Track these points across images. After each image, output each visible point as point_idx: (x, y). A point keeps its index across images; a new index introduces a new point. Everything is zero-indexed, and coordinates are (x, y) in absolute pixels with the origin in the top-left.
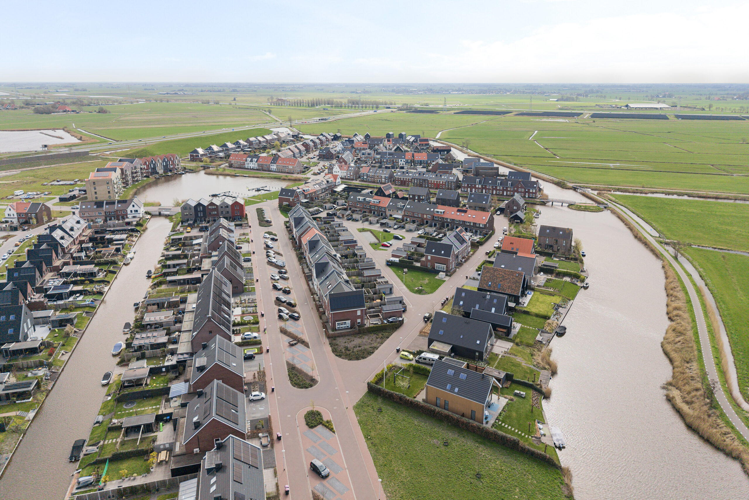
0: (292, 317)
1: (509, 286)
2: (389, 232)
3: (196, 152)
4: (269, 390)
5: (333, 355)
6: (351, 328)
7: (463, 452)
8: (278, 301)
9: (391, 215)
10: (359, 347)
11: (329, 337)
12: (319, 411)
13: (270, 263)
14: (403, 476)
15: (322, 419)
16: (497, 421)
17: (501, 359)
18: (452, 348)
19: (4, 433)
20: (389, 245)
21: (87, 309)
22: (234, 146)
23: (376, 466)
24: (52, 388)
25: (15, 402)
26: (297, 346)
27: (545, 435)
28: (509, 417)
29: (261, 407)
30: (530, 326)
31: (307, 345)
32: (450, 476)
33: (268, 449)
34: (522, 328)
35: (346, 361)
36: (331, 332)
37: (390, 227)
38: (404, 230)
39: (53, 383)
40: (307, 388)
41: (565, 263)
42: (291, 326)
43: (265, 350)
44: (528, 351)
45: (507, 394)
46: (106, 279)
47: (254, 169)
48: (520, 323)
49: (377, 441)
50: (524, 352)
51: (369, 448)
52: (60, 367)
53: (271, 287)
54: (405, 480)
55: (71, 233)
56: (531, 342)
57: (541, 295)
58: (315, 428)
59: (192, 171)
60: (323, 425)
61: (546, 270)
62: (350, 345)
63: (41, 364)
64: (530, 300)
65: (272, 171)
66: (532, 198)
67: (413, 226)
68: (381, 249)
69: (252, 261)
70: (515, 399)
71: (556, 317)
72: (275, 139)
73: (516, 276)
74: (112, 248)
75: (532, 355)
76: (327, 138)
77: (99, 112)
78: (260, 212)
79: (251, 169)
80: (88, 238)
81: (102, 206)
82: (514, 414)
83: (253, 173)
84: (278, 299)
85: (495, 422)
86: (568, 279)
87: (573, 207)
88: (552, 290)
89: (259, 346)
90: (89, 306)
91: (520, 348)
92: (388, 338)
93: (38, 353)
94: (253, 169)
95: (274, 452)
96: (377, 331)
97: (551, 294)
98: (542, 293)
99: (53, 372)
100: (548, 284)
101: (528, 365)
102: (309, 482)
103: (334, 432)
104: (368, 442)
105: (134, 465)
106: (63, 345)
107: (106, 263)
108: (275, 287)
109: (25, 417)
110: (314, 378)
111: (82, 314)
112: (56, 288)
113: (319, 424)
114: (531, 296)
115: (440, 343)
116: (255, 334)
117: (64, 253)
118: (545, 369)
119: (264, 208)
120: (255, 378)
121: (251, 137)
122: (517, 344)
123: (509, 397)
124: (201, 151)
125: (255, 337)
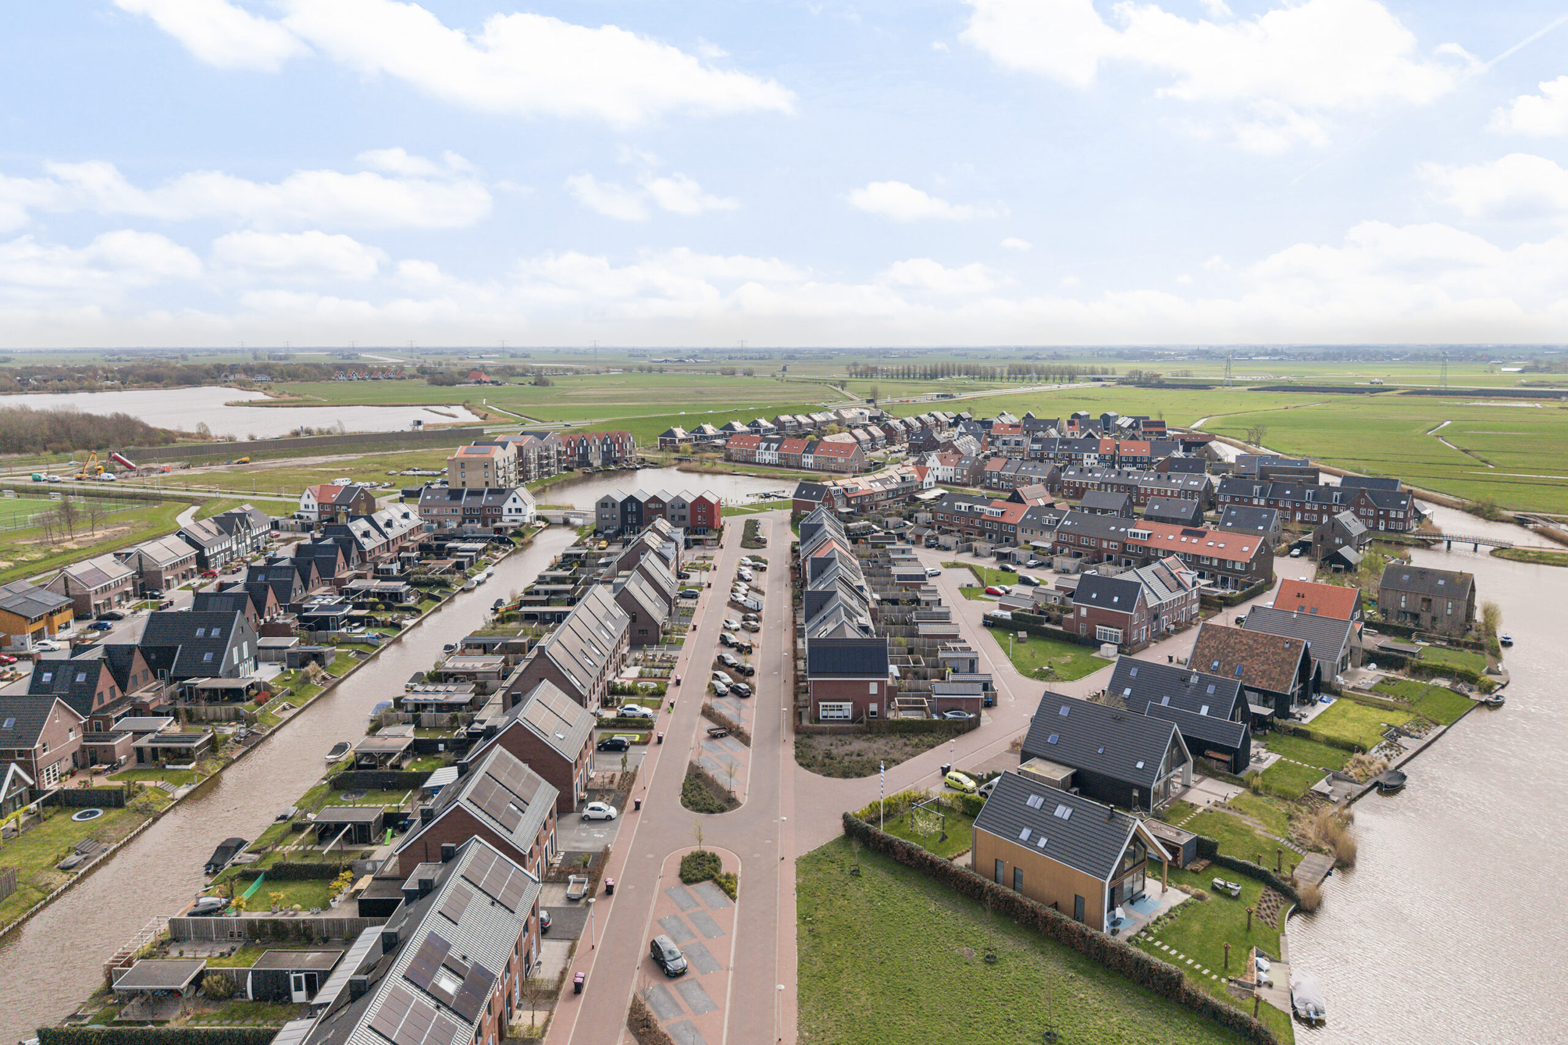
0: (735, 691)
1: (1264, 672)
2: (1014, 571)
3: (671, 433)
4: (630, 805)
5: (794, 763)
6: (852, 721)
7: (1029, 983)
8: (721, 662)
9: (1027, 542)
10: (859, 755)
11: (798, 731)
12: (717, 854)
13: (734, 604)
14: (857, 1004)
15: (716, 870)
16: (1143, 934)
17: (1201, 814)
18: (1073, 776)
19: (121, 810)
20: (1002, 592)
21: (359, 648)
22: (746, 429)
23: (800, 973)
24: (239, 758)
25: (164, 766)
26: (723, 740)
27: (1270, 986)
28: (1180, 930)
29: (599, 833)
30: (1305, 761)
31: (744, 739)
32: (975, 1026)
33: (579, 906)
34: (1279, 763)
35: (820, 777)
36: (806, 723)
37: (1019, 563)
38: (1051, 571)
39: (246, 749)
40: (712, 812)
41: (1446, 652)
42: (727, 707)
43: (654, 739)
44: (1283, 808)
45: (1192, 884)
46: (418, 607)
47: (772, 465)
48: (1278, 753)
49: (823, 929)
50: (1270, 810)
51: (799, 938)
52: (270, 727)
53: (718, 641)
54: (859, 1013)
55: (385, 530)
56: (1299, 791)
57: (1357, 707)
58: (695, 886)
59: (655, 465)
60: (716, 881)
61: (1384, 659)
62: (837, 751)
63: (237, 717)
64: (1324, 712)
65: (804, 468)
66: (1396, 531)
67: (1070, 563)
68: (982, 599)
69: (699, 599)
70: (1211, 897)
71: (1388, 752)
72: (833, 421)
73: (1283, 648)
74: (449, 563)
75: (1290, 818)
76: (937, 420)
77: (535, 384)
78: (752, 527)
79: (765, 464)
80: (417, 544)
81: (460, 498)
82: (1196, 927)
83: (767, 471)
84: (721, 659)
85: (1138, 935)
86: (1445, 683)
87: (1505, 554)
88: (1391, 699)
89: (646, 732)
90: (366, 643)
91: (1258, 800)
92: (932, 747)
93: (242, 700)
94: (769, 464)
95: (586, 914)
96: (910, 732)
97: (1384, 707)
98: (1360, 702)
99: (253, 733)
100: (1384, 687)
101: (1271, 836)
102: (635, 979)
103: (734, 898)
104: (802, 927)
105: (307, 893)
106: (291, 694)
107: (428, 584)
108: (724, 641)
109: (169, 793)
110: (733, 795)
111: (348, 653)
112: (322, 607)
113: (708, 879)
114: (1328, 705)
115: (1048, 763)
116: (647, 711)
117: (364, 561)
118: (1319, 850)
119: (761, 520)
120: (611, 782)
121: (784, 414)
122: (1255, 792)
123: (1194, 891)
124: (680, 433)
125: (645, 716)
